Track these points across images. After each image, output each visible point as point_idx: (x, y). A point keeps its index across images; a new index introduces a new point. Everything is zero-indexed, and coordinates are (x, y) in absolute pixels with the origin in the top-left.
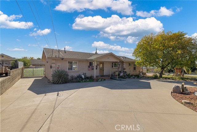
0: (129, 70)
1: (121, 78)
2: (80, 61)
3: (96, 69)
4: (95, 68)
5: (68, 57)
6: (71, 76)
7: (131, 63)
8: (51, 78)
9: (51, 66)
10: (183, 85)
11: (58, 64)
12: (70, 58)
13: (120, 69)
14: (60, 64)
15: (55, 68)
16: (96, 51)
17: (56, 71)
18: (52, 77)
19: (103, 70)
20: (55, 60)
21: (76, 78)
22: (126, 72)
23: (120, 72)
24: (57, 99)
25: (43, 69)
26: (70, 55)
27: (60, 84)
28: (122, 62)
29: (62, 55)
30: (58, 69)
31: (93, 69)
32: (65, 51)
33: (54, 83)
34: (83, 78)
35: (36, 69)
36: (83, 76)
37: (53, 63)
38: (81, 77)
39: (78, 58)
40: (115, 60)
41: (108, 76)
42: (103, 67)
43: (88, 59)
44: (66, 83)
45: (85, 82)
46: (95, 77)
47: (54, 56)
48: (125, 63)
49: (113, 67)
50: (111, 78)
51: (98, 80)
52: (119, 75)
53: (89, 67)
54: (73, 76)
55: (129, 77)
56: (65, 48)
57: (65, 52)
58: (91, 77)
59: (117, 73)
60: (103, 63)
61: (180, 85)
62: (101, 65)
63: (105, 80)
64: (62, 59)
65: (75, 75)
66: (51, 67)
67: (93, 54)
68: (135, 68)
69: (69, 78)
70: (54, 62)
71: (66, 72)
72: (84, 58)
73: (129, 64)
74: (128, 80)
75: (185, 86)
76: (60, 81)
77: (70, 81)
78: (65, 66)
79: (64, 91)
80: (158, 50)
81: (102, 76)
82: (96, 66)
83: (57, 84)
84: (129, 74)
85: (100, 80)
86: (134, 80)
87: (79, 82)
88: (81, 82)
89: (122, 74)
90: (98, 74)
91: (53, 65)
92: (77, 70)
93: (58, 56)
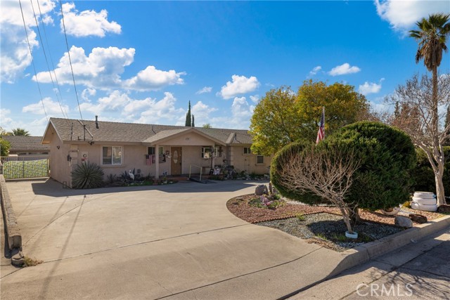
2: (127, 146)
4: (157, 160)
5: (101, 139)
6: (109, 176)
8: (69, 179)
9: (68, 156)
11: (83, 153)
12: (106, 140)
14: (86, 153)
15: (77, 160)
17: (80, 165)
18: (72, 176)
19: (181, 164)
20: (78, 145)
21: (118, 180)
25: (44, 162)
26: (107, 133)
27: (88, 188)
29: (91, 135)
30: (83, 162)
31: (154, 162)
32: (97, 122)
33: (73, 188)
34: (131, 179)
35: (30, 162)
36: (132, 176)
37: (73, 151)
38: (129, 177)
39: (123, 141)
41: (187, 175)
42: (180, 158)
43: (145, 141)
44: (98, 187)
45: (137, 185)
47: (75, 139)
50: (191, 180)
51: (162, 182)
52: (211, 173)
53: (147, 157)
54: (113, 175)
56: (97, 117)
57: (97, 127)
58: (149, 177)
60: (179, 149)
62: (176, 152)
63: (176, 182)
64: (92, 143)
65: (118, 173)
66: (69, 158)
69: (105, 179)
70: (75, 148)
71: (99, 168)
73: (246, 149)
76: (88, 183)
77: (107, 184)
78: (96, 157)
83: (82, 188)
85: (166, 182)
87: (123, 185)
88: (127, 186)
90: (168, 173)
91: (73, 155)
92: (123, 162)
93: (82, 138)
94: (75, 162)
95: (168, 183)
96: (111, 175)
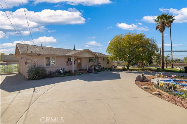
0: (103, 64)
1: (97, 71)
2: (58, 57)
3: (75, 64)
4: (73, 63)
5: (45, 53)
6: (49, 71)
7: (105, 58)
8: (26, 75)
9: (26, 62)
10: (143, 75)
11: (34, 60)
12: (47, 53)
13: (96, 64)
14: (36, 60)
15: (31, 64)
16: (74, 48)
17: (33, 67)
18: (28, 73)
19: (81, 65)
20: (31, 56)
21: (54, 73)
22: (101, 66)
23: (96, 66)
24: (33, 95)
25: (16, 65)
26: (48, 51)
27: (37, 79)
28: (98, 58)
29: (38, 51)
30: (35, 65)
31: (71, 64)
33: (30, 79)
34: (61, 73)
35: (8, 65)
36: (62, 71)
37: (28, 59)
38: (60, 72)
39: (56, 54)
40: (91, 56)
41: (85, 70)
42: (81, 62)
43: (67, 55)
44: (44, 78)
45: (64, 76)
46: (73, 71)
47: (29, 52)
48: (100, 59)
49: (89, 62)
50: (88, 72)
51: (76, 73)
52: (95, 68)
53: (67, 62)
55: (104, 70)
56: (42, 44)
57: (42, 48)
58: (69, 71)
59: (93, 67)
60: (80, 58)
61: (141, 75)
62: (79, 60)
63: (82, 73)
64: (39, 55)
65: (54, 70)
66: (26, 63)
67: (71, 50)
68: (108, 63)
70: (30, 57)
71: (44, 68)
72: (62, 54)
73: (104, 59)
74: (102, 73)
75: (144, 75)
76: (37, 77)
77: (48, 76)
78: (42, 62)
79: (41, 87)
80: (126, 47)
81: (79, 70)
82: (74, 61)
83: (34, 80)
84: (104, 67)
85: (78, 74)
86: (107, 72)
87: (57, 76)
88: (59, 77)
89: (97, 68)
90: (76, 69)
91: (28, 61)
92: (55, 65)
93: (34, 52)
94: (30, 65)
95: (79, 74)
96: (50, 71)
